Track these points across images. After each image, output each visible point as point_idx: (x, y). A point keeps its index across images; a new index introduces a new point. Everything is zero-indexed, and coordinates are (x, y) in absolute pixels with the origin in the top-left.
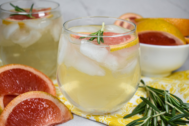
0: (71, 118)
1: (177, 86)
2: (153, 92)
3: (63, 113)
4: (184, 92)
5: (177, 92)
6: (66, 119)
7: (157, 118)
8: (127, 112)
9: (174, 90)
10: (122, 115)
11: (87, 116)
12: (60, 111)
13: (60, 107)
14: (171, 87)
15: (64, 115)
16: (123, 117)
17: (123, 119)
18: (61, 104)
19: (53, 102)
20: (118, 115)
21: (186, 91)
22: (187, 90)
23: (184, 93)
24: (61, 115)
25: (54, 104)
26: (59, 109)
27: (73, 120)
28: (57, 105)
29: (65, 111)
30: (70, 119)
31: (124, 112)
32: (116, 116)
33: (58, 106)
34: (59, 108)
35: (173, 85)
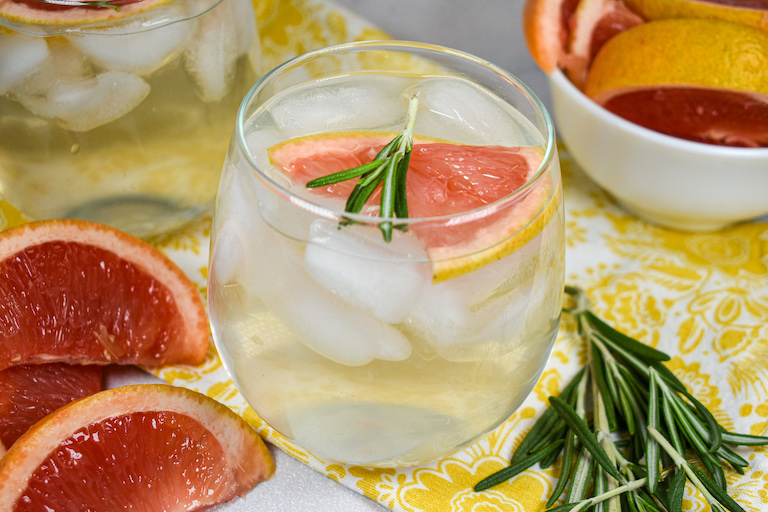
0: (265, 476)
1: (709, 315)
2: (608, 357)
3: (233, 457)
4: (737, 353)
5: (705, 345)
6: (244, 482)
7: (608, 506)
8: (491, 454)
9: (698, 333)
10: (471, 466)
11: (328, 469)
12: (222, 452)
13: (222, 432)
14: (686, 316)
15: (236, 465)
16: (475, 482)
17: (472, 494)
18: (225, 418)
19: (195, 417)
20: (452, 470)
21: (743, 349)
22: (749, 343)
23: (735, 359)
24: (227, 470)
25: (198, 426)
26: (216, 443)
27: (272, 480)
28: (209, 428)
29: (241, 448)
30: (261, 479)
31: (480, 454)
32: (445, 476)
33: (213, 433)
34: (219, 438)
35: (695, 308)
